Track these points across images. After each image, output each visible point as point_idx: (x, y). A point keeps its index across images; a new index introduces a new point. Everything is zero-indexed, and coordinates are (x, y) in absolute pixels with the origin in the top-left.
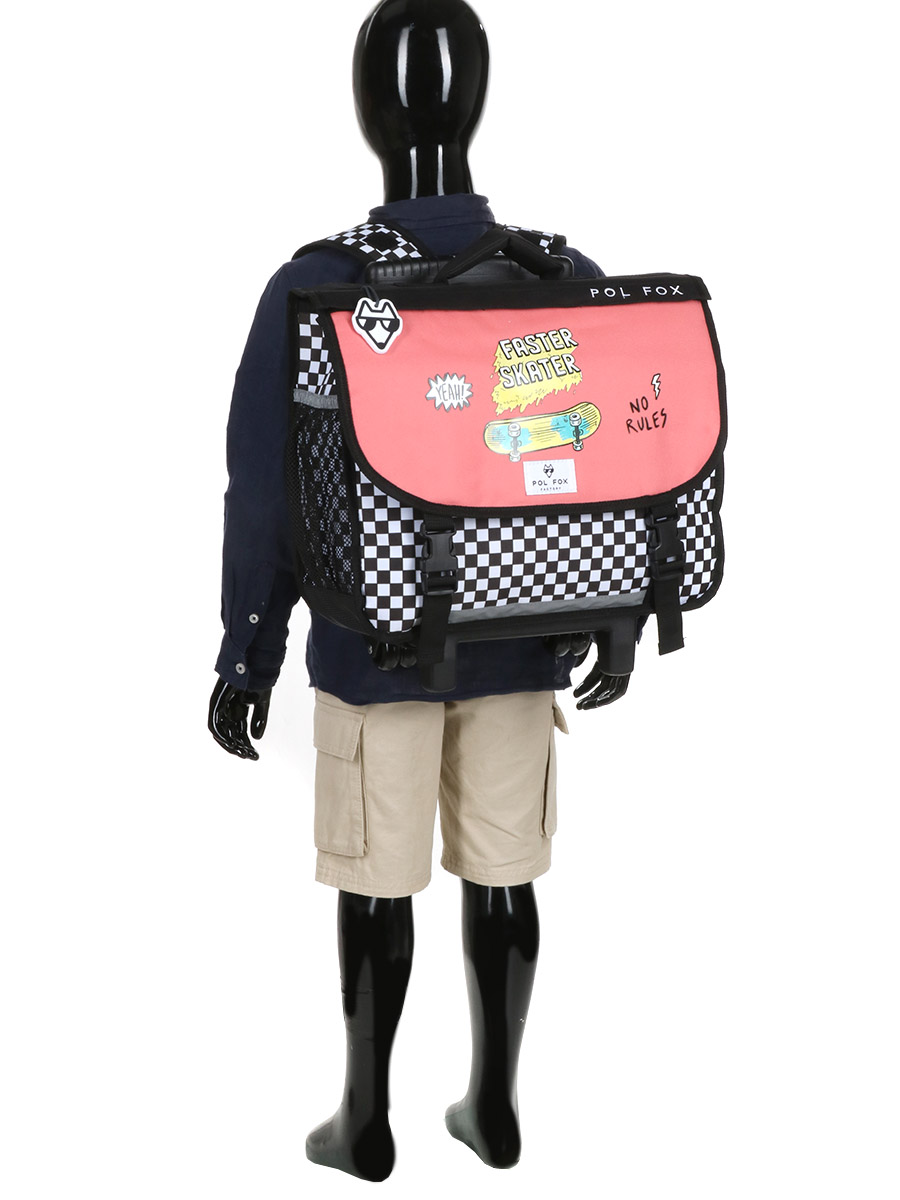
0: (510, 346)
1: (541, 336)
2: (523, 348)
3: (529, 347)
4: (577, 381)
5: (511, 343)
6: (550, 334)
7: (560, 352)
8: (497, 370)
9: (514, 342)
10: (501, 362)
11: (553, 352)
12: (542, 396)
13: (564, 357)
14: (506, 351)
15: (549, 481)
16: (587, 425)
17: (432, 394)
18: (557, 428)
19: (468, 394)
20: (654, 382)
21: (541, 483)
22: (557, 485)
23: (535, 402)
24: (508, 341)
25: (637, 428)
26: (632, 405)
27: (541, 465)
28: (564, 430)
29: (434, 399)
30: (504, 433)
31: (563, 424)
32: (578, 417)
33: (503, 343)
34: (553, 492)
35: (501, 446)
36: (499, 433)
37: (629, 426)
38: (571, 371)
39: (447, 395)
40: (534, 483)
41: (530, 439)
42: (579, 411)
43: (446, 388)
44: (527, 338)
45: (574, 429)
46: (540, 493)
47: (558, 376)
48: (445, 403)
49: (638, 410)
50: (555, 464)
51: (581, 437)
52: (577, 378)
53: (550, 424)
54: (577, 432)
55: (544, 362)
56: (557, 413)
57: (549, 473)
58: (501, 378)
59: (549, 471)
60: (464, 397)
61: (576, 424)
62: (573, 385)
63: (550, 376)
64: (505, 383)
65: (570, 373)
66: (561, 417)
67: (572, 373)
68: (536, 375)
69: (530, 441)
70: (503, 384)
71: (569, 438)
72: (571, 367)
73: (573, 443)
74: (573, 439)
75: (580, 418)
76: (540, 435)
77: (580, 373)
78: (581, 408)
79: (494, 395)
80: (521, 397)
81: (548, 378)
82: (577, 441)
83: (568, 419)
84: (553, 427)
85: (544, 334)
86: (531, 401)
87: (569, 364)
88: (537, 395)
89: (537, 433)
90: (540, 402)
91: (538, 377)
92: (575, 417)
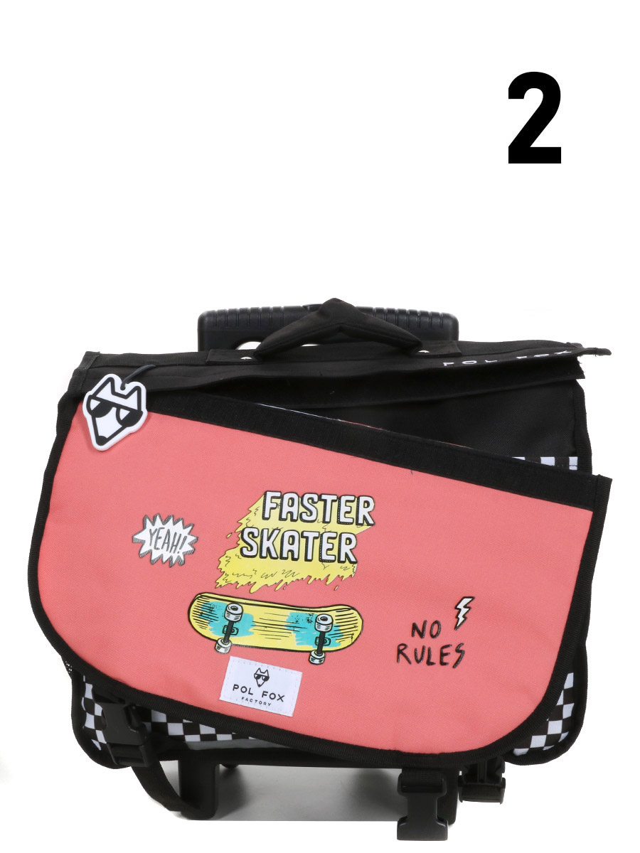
0: (278, 501)
1: (329, 498)
2: (294, 509)
3: (302, 509)
4: (346, 574)
5: (282, 497)
6: (344, 499)
7: (341, 528)
8: (240, 529)
9: (287, 497)
10: (254, 520)
11: (334, 526)
12: (289, 580)
13: (344, 537)
14: (269, 505)
15: (257, 692)
16: (339, 635)
17: (143, 536)
18: (293, 627)
19: (187, 548)
20: (460, 606)
21: (245, 690)
22: (266, 699)
23: (276, 585)
24: (278, 494)
25: (412, 658)
26: (415, 627)
27: (253, 666)
28: (303, 632)
29: (142, 543)
30: (219, 612)
31: (303, 623)
32: (329, 621)
33: (269, 495)
34: (257, 706)
35: (209, 627)
36: (211, 609)
37: (400, 652)
38: (343, 558)
39: (160, 542)
40: (236, 687)
41: (251, 630)
42: (334, 614)
43: (163, 534)
44: (306, 497)
45: (318, 634)
46: (240, 702)
47: (321, 560)
48: (154, 551)
49: (421, 635)
50: (274, 671)
51: (325, 648)
52: (347, 571)
53: (285, 619)
54: (322, 640)
55: (311, 536)
56: (300, 608)
57: (260, 681)
58: (241, 542)
59: (262, 677)
60: (181, 551)
61: (323, 628)
62: (340, 578)
63: (309, 557)
64: (245, 550)
65: (340, 561)
66: (304, 615)
67: (344, 562)
68: (292, 551)
69: (252, 633)
70: (241, 550)
71: (307, 644)
72: (346, 554)
73: (310, 652)
74: (313, 647)
75: (332, 623)
76: (268, 629)
77: (355, 565)
78: (337, 610)
79: (223, 560)
80: (260, 573)
81: (306, 560)
82: (317, 651)
83: (314, 620)
84: (289, 624)
85: (335, 498)
86: (270, 582)
87: (345, 549)
88: (282, 577)
89: (267, 626)
90: (283, 588)
91: (293, 555)
92: (325, 619)
